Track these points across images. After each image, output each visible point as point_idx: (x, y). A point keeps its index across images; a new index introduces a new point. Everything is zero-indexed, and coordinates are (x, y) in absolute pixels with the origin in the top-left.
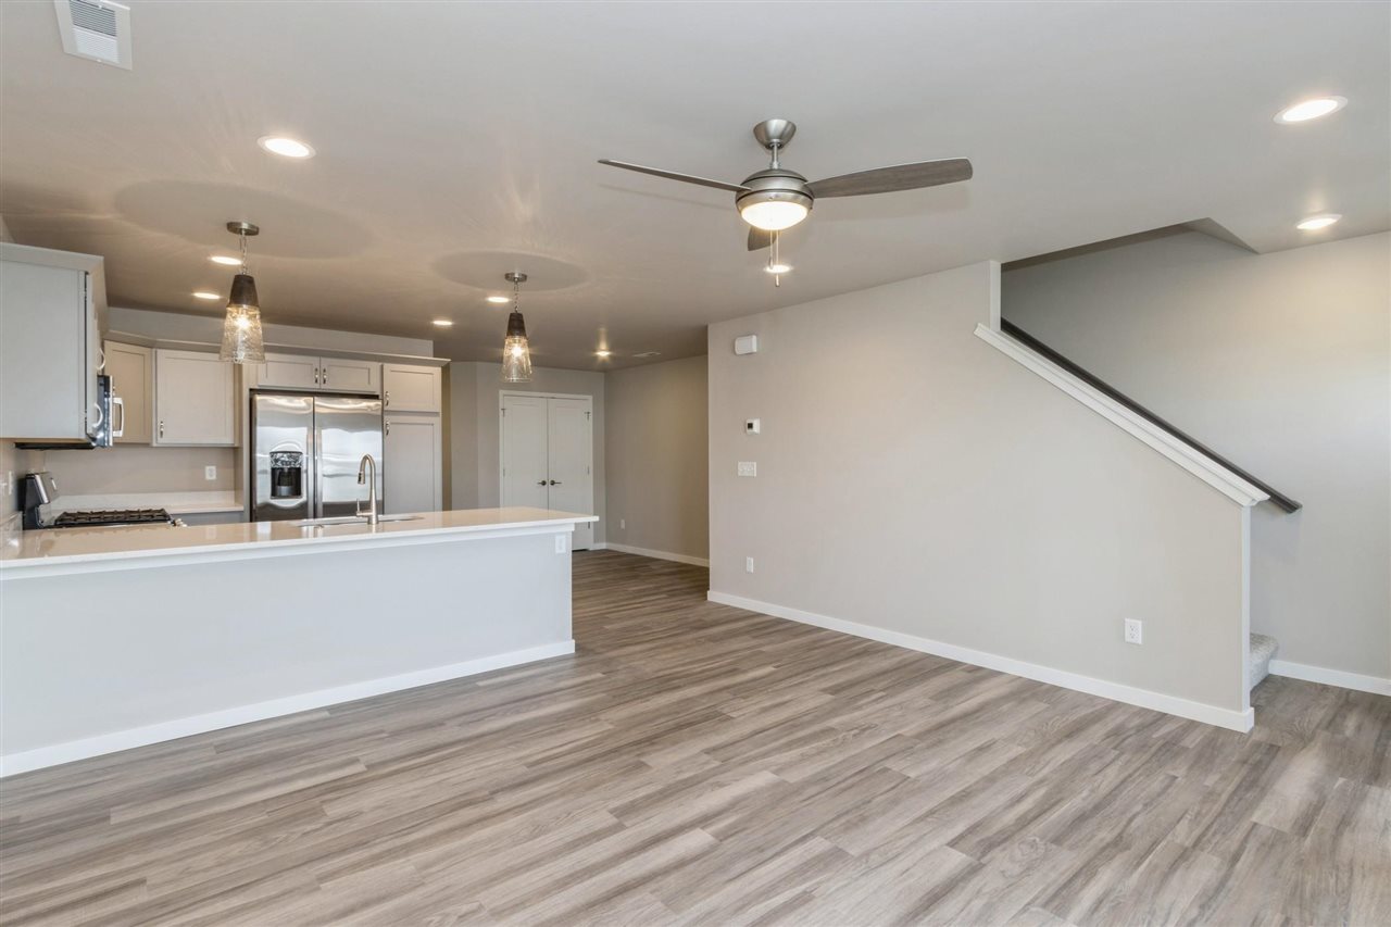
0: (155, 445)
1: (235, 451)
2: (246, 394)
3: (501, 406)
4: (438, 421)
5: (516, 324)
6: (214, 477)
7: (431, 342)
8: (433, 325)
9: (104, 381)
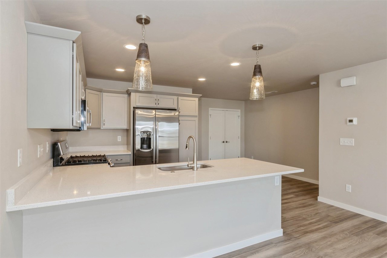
0: (102, 128)
1: (127, 131)
2: (132, 109)
3: (209, 114)
4: (197, 119)
5: (258, 70)
6: (120, 140)
7: (192, 89)
8: (198, 80)
9: (84, 102)
